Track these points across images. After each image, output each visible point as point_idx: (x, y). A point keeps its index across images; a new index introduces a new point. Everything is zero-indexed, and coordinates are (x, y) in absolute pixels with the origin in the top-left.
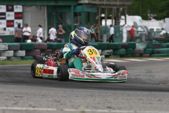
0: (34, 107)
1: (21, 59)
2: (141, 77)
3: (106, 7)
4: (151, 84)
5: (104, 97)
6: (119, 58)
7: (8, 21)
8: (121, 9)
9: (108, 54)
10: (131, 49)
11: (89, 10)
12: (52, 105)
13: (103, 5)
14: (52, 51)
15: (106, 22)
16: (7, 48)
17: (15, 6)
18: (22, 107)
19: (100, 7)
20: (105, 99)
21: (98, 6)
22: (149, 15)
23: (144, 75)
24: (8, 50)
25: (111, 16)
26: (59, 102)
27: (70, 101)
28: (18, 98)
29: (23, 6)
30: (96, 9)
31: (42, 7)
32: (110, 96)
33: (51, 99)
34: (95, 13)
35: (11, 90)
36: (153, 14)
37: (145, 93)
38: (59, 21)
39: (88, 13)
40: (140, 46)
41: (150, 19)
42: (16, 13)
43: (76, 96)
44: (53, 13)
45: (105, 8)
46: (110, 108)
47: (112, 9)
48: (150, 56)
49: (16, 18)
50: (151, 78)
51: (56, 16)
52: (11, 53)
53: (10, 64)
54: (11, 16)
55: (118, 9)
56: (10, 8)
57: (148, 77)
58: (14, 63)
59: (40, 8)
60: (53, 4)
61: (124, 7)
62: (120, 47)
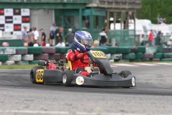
0: (46, 110)
1: (29, 64)
2: (152, 81)
5: (116, 101)
6: (128, 62)
7: (15, 25)
8: (130, 13)
9: (118, 58)
10: (141, 53)
11: (98, 14)
12: (64, 108)
13: (111, 8)
14: (61, 55)
15: (115, 25)
16: (15, 52)
17: (22, 10)
18: (34, 110)
19: (109, 10)
20: (117, 102)
21: (107, 10)
22: (158, 19)
23: (155, 80)
24: (16, 54)
25: (120, 19)
26: (71, 105)
27: (82, 104)
28: (29, 102)
29: (30, 9)
30: (105, 12)
31: (50, 11)
32: (122, 99)
33: (63, 103)
34: (104, 17)
35: (21, 94)
36: (163, 18)
37: (158, 97)
38: (66, 24)
39: (97, 17)
41: (160, 23)
42: (23, 17)
43: (88, 100)
44: (61, 17)
45: (114, 12)
46: (123, 111)
48: (161, 60)
49: (23, 22)
50: (162, 82)
51: (64, 20)
52: (19, 57)
53: (18, 68)
54: (18, 20)
55: (127, 13)
56: (17, 11)
57: (159, 82)
58: (22, 67)
59: (48, 12)
60: (61, 7)
61: (133, 11)
62: (130, 51)
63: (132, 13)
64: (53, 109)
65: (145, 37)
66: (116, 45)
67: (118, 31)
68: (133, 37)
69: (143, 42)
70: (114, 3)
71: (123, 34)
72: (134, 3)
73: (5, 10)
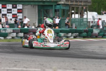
0: (26, 68)
1: (21, 39)
2: (96, 50)
3: (75, 6)
4: (102, 55)
7: (13, 15)
8: (84, 8)
9: (76, 36)
10: (90, 33)
11: (64, 8)
12: (38, 67)
13: (73, 5)
15: (75, 15)
16: (12, 31)
17: (17, 5)
18: (19, 68)
20: (71, 63)
21: (70, 6)
23: (98, 49)
24: (13, 32)
26: (43, 65)
27: (50, 65)
28: (17, 63)
29: (23, 5)
30: (69, 7)
32: (75, 62)
33: (38, 63)
34: (68, 10)
35: (13, 57)
37: (98, 60)
38: (45, 14)
39: (64, 10)
40: (96, 31)
41: (103, 14)
42: (18, 10)
43: (54, 62)
44: (42, 10)
46: (74, 69)
47: (79, 7)
48: (102, 37)
49: (18, 13)
50: (102, 51)
51: (44, 12)
52: (15, 34)
53: (14, 41)
54: (15, 11)
55: (82, 8)
56: (15, 6)
57: (100, 51)
58: (16, 41)
59: (34, 6)
60: (41, 4)
61: (86, 7)
62: (83, 31)
63: (86, 8)
64: (31, 67)
65: (94, 22)
66: (75, 27)
67: (77, 19)
68: (86, 23)
69: (92, 25)
70: (74, 2)
71: (80, 21)
72: (87, 2)
73: (7, 5)
